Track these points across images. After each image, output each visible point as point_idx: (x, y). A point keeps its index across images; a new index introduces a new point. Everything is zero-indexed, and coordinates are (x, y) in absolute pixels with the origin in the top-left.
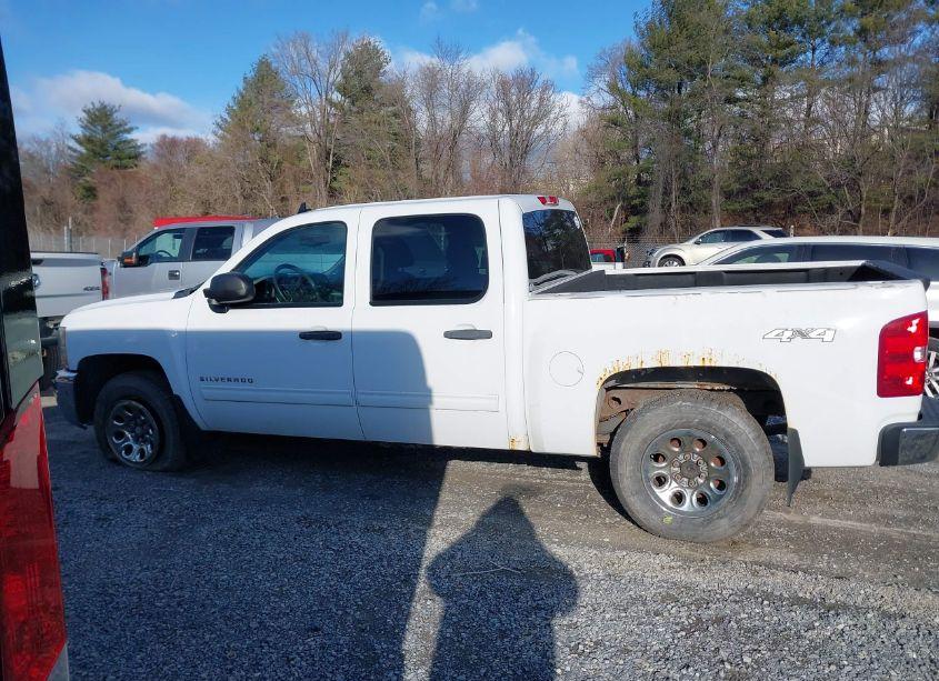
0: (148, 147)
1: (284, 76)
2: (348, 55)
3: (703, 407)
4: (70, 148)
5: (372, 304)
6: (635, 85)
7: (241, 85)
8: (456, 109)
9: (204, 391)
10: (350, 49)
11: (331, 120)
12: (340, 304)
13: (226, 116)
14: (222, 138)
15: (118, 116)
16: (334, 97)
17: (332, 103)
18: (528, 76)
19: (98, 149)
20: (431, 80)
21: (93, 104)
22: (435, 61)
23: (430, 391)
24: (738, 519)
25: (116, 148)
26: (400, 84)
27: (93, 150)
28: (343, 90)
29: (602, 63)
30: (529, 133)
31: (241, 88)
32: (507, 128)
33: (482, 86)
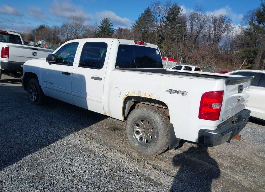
0: (115, 30)
1: (152, 13)
2: (170, 9)
3: (149, 111)
4: (98, 29)
5: (79, 66)
6: (259, 23)
7: (141, 15)
8: (199, 26)
9: (45, 85)
10: (171, 7)
11: (162, 27)
12: (72, 66)
13: (135, 24)
14: (134, 29)
15: (110, 22)
16: (164, 20)
17: (163, 22)
18: (223, 17)
19: (103, 30)
20: (193, 17)
21: (104, 18)
22: (195, 11)
23: (87, 93)
24: (154, 150)
25: (108, 30)
26: (184, 17)
27: (102, 30)
28: (167, 18)
29: (249, 15)
30: (221, 35)
31: (140, 16)
32: (213, 33)
33: (208, 20)
